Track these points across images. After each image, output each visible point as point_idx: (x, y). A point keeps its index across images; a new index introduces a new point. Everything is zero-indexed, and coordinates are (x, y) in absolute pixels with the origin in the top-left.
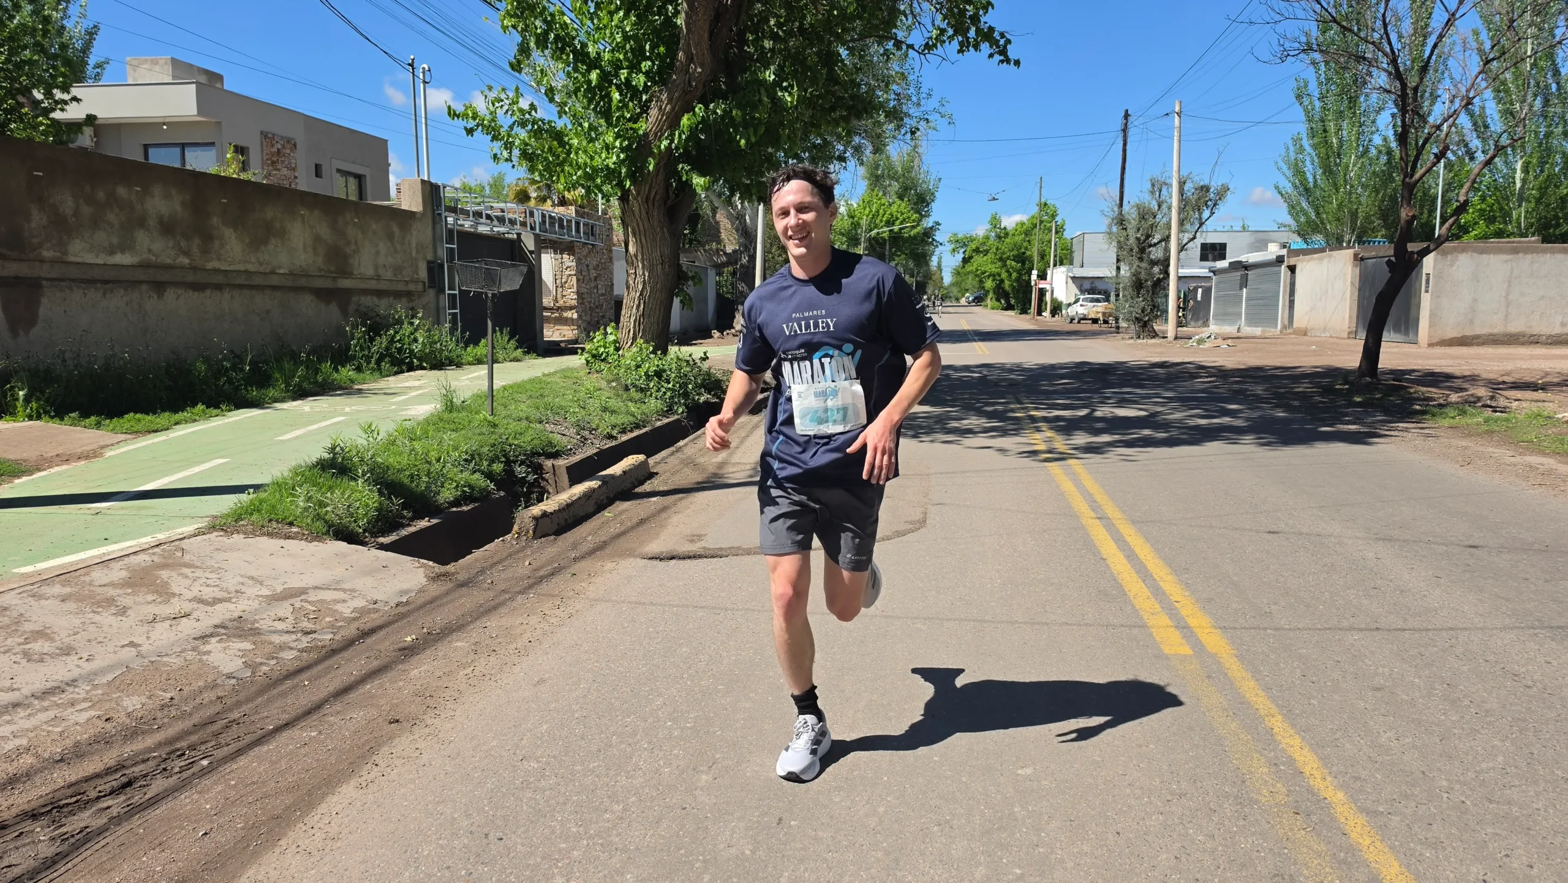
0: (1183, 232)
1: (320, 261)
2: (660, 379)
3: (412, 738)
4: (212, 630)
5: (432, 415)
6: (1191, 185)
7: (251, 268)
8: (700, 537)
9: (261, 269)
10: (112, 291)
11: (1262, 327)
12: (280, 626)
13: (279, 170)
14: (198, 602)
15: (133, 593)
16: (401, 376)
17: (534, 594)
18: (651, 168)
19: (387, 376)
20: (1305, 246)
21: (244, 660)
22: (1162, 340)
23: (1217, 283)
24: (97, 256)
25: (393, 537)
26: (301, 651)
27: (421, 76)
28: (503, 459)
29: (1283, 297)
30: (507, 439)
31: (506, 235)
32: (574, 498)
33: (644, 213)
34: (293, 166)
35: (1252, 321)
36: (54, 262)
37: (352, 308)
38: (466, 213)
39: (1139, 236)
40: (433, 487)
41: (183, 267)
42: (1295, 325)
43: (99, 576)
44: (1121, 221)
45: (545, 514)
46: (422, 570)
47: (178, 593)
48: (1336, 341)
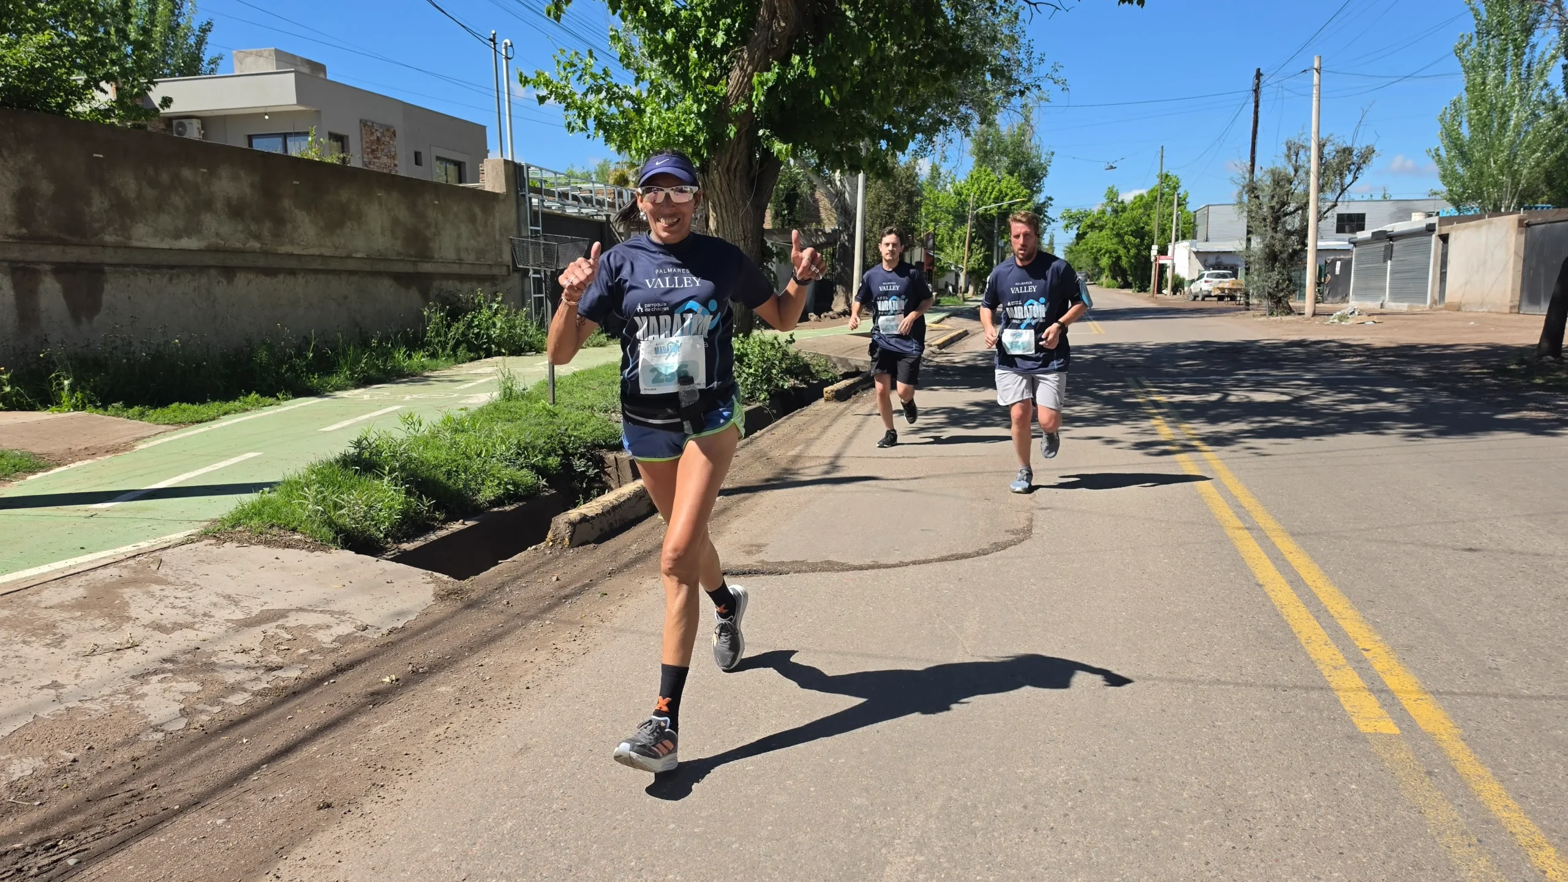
0: (1324, 200)
1: (399, 245)
2: (741, 364)
3: (338, 833)
4: (157, 665)
5: (490, 404)
6: (1332, 148)
7: (327, 252)
8: (759, 547)
9: (337, 254)
10: (178, 276)
11: (1408, 302)
12: (242, 659)
13: (379, 158)
14: (154, 629)
15: (80, 619)
16: (476, 363)
17: (552, 620)
18: (732, 135)
19: (463, 362)
20: (1457, 214)
21: (182, 706)
22: (1298, 317)
23: (1358, 256)
24: (162, 240)
25: (419, 543)
26: (255, 694)
27: (504, 53)
28: (561, 452)
29: (1434, 269)
30: (566, 430)
31: (595, 217)
32: (622, 500)
33: (725, 185)
34: (393, 154)
35: (1396, 296)
36: (116, 247)
37: (433, 292)
38: (550, 193)
39: (1273, 203)
40: (473, 485)
41: (254, 252)
42: (1448, 299)
43: (50, 596)
44: (1252, 189)
45: (584, 519)
46: (433, 585)
47: (134, 616)
48: (1498, 316)
